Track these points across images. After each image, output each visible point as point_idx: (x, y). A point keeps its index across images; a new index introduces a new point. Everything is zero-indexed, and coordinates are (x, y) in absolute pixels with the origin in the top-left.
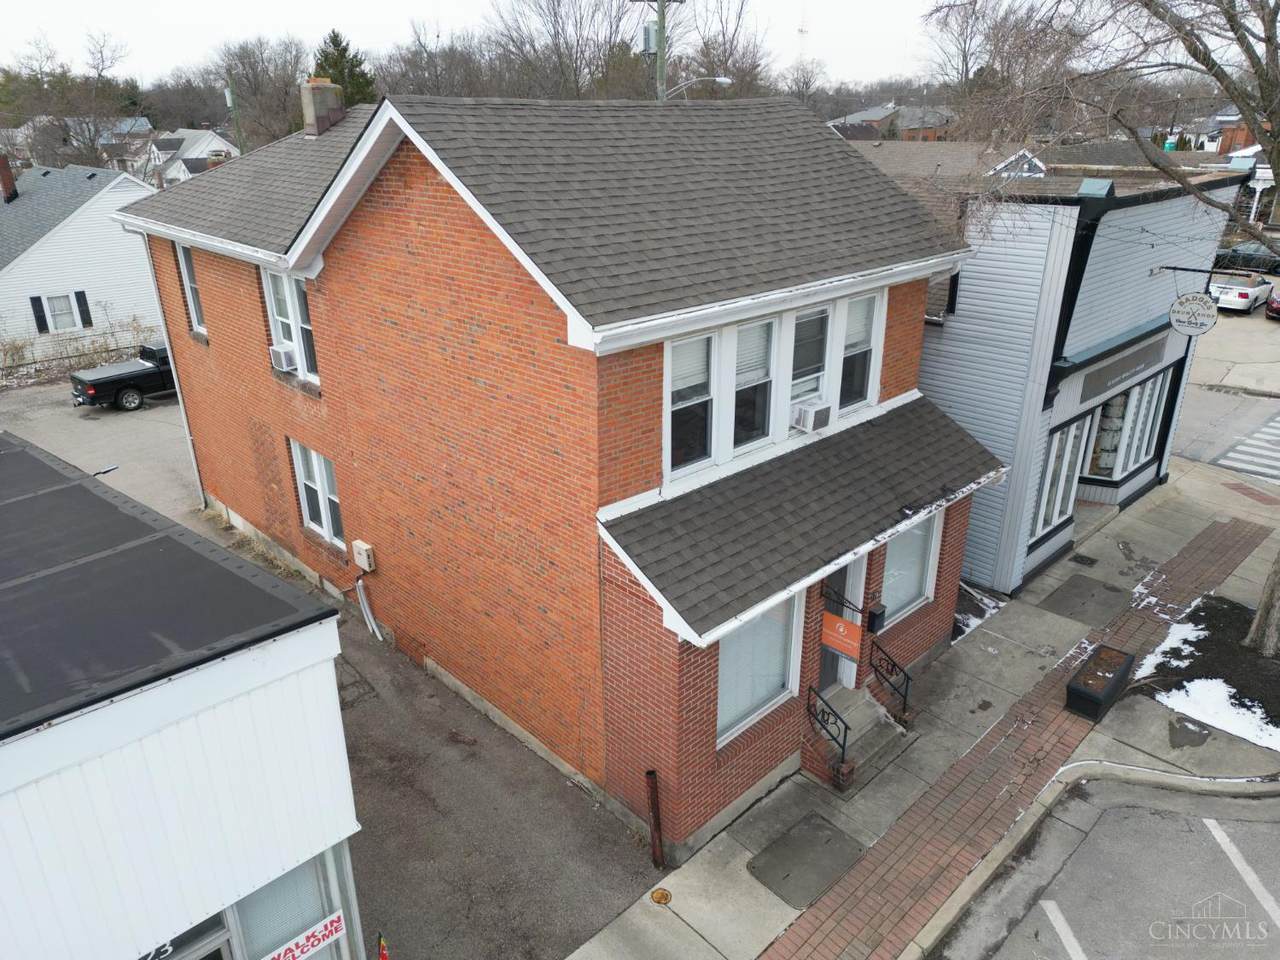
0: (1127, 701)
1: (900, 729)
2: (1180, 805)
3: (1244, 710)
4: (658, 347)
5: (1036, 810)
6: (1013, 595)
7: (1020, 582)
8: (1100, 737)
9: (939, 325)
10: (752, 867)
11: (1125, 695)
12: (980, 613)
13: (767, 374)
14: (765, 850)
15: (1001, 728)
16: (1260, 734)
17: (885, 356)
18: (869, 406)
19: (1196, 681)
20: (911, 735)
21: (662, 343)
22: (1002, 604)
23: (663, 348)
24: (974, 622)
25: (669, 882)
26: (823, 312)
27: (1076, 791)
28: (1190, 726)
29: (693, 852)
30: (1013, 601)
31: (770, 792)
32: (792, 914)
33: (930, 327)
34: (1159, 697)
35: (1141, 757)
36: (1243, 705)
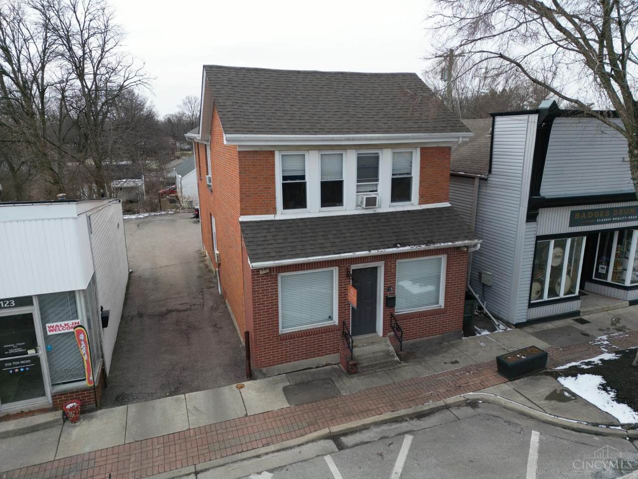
0: (539, 377)
2: (524, 422)
3: (603, 392)
5: (441, 403)
6: (519, 326)
7: (525, 320)
8: (508, 387)
10: (285, 390)
11: (541, 374)
12: (492, 329)
13: (342, 178)
14: (296, 384)
15: (453, 373)
16: (606, 405)
17: (421, 182)
18: (413, 205)
19: (586, 374)
20: (403, 364)
22: (509, 329)
23: (274, 154)
24: (486, 333)
26: (378, 153)
27: (473, 404)
28: (566, 394)
30: (516, 330)
31: (317, 367)
32: (286, 405)
34: (559, 379)
35: (522, 399)
36: (605, 389)
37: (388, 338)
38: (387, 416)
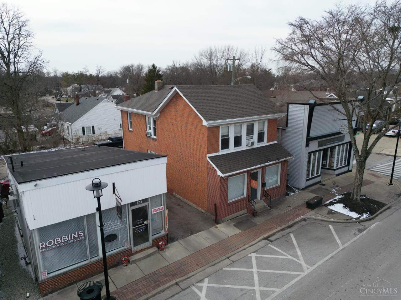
0: (321, 207)
1: (269, 208)
2: (325, 223)
3: (345, 209)
4: (218, 127)
5: (294, 221)
6: (303, 189)
7: (305, 187)
8: (313, 212)
9: (285, 130)
10: (234, 225)
11: (321, 206)
12: (294, 192)
13: (241, 134)
14: (237, 223)
15: (291, 210)
16: (348, 213)
17: (268, 133)
18: (265, 143)
19: (337, 204)
20: (272, 210)
21: (219, 126)
22: (300, 191)
23: (219, 127)
24: (292, 194)
25: (218, 226)
26: (253, 123)
27: (304, 220)
28: (333, 212)
29: (223, 222)
30: (303, 191)
31: (240, 216)
32: (240, 231)
33: (282, 130)
34: (328, 207)
35: (320, 215)
36: (345, 208)
37: (262, 200)
38: (279, 229)
